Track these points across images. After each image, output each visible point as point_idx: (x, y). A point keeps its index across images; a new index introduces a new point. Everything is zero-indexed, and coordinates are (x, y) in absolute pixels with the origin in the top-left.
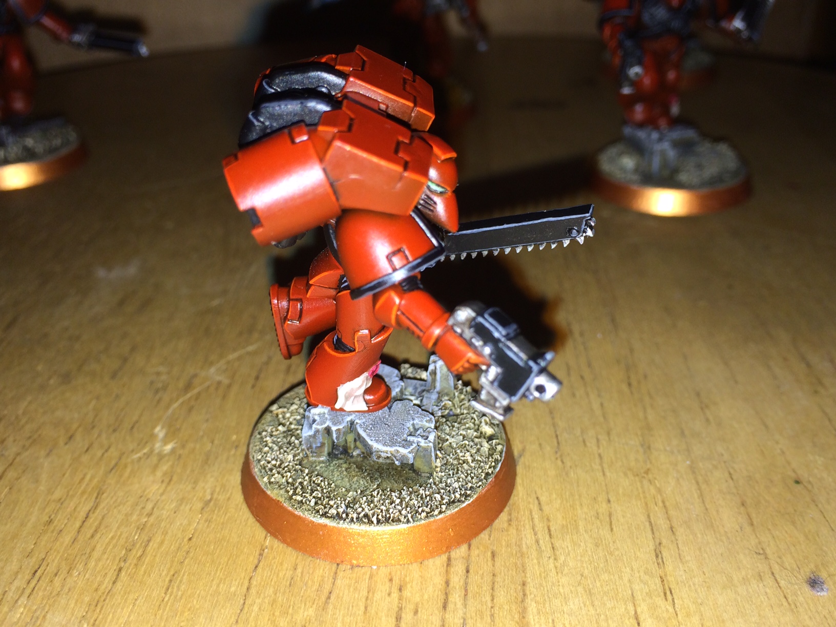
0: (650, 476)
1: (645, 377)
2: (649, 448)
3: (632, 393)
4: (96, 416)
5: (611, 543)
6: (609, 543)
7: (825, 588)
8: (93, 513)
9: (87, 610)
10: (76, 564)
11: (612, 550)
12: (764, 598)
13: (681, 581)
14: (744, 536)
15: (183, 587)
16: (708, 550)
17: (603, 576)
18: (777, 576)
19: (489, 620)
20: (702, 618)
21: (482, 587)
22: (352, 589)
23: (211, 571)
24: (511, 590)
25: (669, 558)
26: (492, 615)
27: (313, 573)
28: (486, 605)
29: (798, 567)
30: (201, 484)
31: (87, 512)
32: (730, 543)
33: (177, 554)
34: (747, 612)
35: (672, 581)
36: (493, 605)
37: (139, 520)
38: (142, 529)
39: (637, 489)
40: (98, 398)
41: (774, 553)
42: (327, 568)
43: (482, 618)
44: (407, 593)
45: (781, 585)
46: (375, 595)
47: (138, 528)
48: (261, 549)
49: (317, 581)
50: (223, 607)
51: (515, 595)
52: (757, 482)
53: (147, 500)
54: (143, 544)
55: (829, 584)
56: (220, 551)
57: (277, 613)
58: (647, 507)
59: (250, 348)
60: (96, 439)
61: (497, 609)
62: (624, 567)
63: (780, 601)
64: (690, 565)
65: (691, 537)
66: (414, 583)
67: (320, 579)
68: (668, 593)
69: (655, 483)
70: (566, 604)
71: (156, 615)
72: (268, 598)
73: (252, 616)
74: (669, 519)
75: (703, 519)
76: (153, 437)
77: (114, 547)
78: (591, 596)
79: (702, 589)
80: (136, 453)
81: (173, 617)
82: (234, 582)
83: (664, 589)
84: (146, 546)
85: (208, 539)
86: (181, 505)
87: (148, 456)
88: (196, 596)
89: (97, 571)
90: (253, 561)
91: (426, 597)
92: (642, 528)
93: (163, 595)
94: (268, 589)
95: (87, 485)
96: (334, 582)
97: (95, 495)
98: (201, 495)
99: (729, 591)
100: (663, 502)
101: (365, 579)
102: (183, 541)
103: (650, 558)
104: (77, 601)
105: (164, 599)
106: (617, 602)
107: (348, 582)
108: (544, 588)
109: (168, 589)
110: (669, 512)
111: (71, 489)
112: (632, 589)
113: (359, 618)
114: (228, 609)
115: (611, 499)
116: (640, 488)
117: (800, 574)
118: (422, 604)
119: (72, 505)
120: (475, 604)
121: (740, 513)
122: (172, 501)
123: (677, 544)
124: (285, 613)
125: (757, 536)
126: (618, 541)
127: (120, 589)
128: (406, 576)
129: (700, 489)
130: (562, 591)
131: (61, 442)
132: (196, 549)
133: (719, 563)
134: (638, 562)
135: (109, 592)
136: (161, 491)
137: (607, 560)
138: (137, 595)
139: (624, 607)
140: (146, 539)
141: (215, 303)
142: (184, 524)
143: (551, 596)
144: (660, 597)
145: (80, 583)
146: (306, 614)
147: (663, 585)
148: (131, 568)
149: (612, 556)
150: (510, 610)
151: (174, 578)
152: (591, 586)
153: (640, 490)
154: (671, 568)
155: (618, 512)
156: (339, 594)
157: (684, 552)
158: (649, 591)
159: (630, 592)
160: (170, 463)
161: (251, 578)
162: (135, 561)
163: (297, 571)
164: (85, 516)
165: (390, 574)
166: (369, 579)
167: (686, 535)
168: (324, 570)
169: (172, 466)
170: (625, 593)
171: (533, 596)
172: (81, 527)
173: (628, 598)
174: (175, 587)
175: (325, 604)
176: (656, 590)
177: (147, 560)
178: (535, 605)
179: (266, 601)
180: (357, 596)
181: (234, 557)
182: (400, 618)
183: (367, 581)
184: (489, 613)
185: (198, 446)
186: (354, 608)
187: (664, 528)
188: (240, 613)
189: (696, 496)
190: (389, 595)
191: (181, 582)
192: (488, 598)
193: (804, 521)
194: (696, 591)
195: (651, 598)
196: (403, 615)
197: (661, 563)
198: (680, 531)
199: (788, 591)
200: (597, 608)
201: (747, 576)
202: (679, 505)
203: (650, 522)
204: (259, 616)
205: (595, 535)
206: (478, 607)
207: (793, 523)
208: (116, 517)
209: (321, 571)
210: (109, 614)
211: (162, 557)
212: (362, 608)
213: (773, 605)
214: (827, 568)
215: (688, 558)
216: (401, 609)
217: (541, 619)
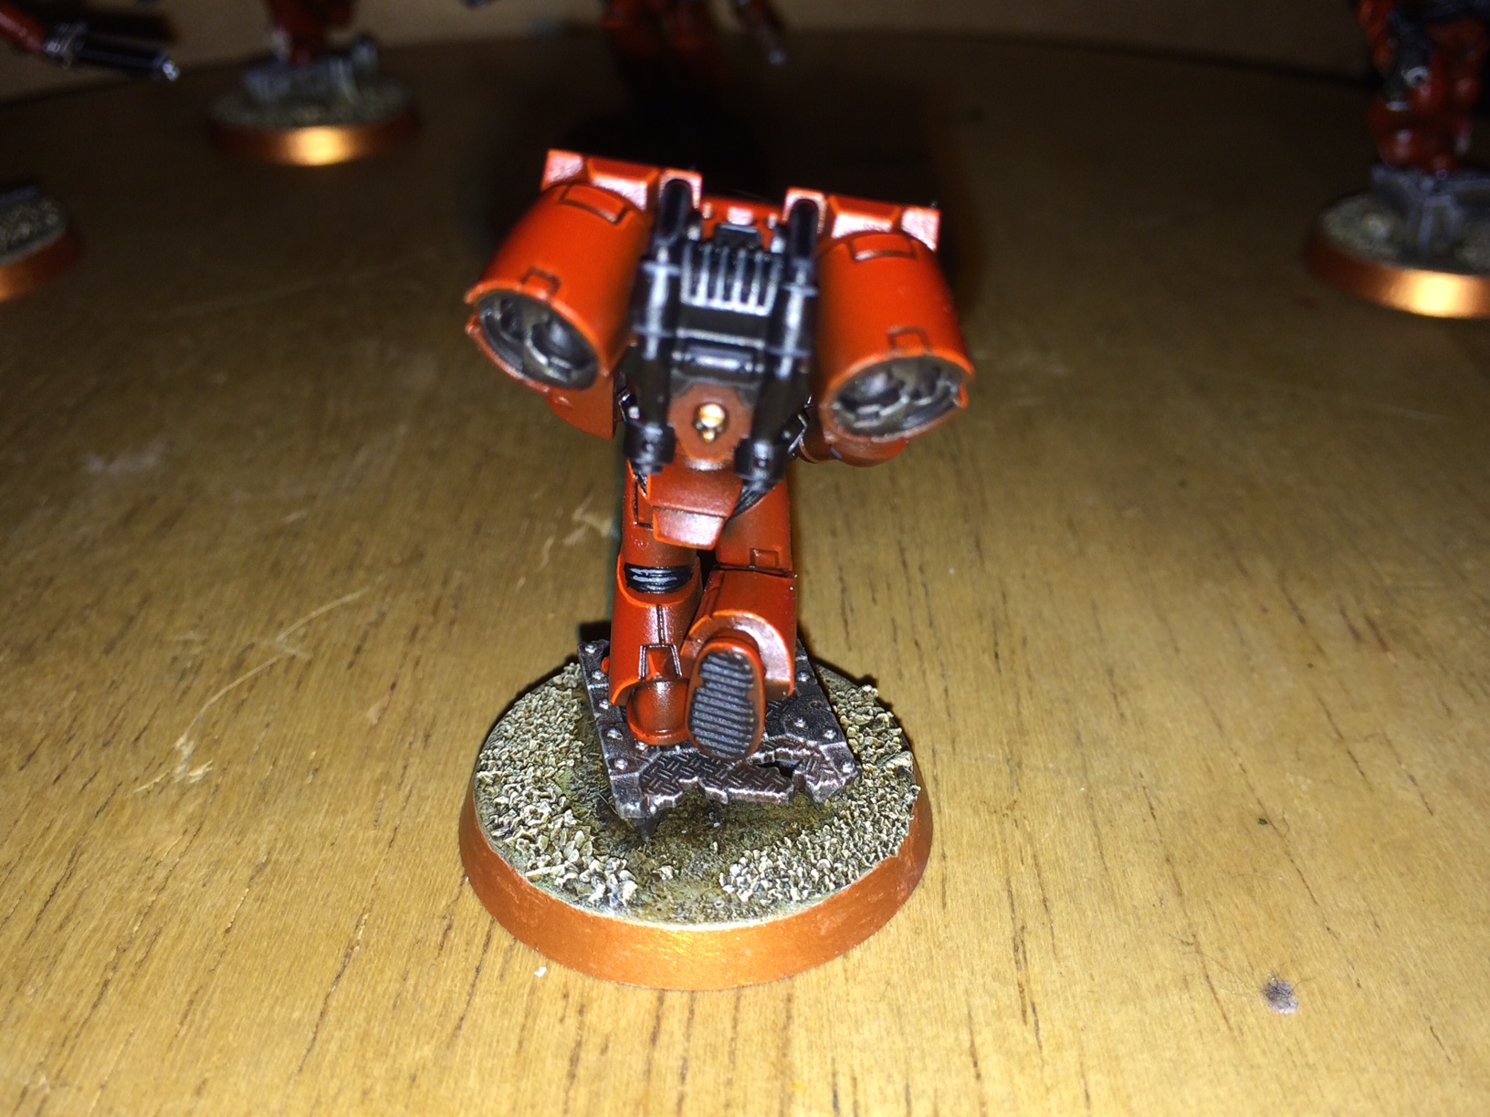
0: (1017, 813)
1: (1024, 642)
2: (1019, 765)
3: (999, 671)
4: (75, 720)
5: (942, 927)
6: (938, 929)
7: (1293, 1001)
8: (64, 887)
9: (46, 1052)
10: (32, 975)
11: (941, 939)
12: (1189, 1020)
13: (1052, 991)
14: (1164, 913)
15: (212, 1012)
16: (1103, 938)
17: (923, 984)
18: (1214, 982)
19: (726, 1061)
20: (1081, 1054)
21: (718, 1006)
22: (498, 1012)
23: (261, 985)
24: (766, 1009)
25: (1036, 951)
26: (732, 1053)
27: (434, 985)
28: (723, 1035)
29: (1252, 967)
30: (251, 836)
31: (53, 886)
32: (1140, 926)
33: (204, 956)
34: (1159, 1042)
35: (1038, 991)
36: (735, 1036)
37: (141, 898)
38: (146, 914)
39: (993, 835)
40: (79, 688)
41: (1211, 943)
42: (459, 978)
43: (714, 1058)
44: (591, 1017)
45: (1219, 996)
46: (538, 1021)
47: (140, 913)
48: (348, 947)
49: (441, 1000)
50: (278, 1044)
51: (773, 1017)
52: (1196, 823)
53: (157, 865)
54: (147, 940)
55: (1301, 995)
56: (279, 950)
57: (370, 1055)
58: (1007, 868)
59: (348, 598)
60: (73, 760)
61: (742, 1041)
62: (959, 969)
63: (1215, 1023)
64: (1070, 964)
65: (1076, 915)
66: (606, 999)
67: (446, 995)
68: (1029, 1011)
69: (1024, 824)
70: (857, 1031)
71: (163, 1060)
72: (356, 1029)
73: (326, 1061)
74: (1042, 886)
75: (1098, 884)
76: (172, 754)
77: (97, 945)
78: (900, 1017)
79: (1087, 1004)
80: (141, 785)
81: (192, 1062)
82: (298, 1003)
83: (1024, 1005)
84: (154, 942)
85: (258, 931)
86: (214, 872)
87: (162, 787)
88: (233, 1028)
89: (65, 987)
90: (334, 965)
91: (623, 1023)
92: (995, 901)
93: (178, 1026)
94: (356, 1013)
95: (55, 839)
96: (469, 1000)
97: (69, 856)
98: (250, 853)
99: (1132, 1007)
100: (1035, 857)
101: (523, 995)
102: (216, 934)
103: (1005, 953)
104: (30, 1037)
105: (178, 1032)
106: (943, 1027)
107: (492, 1000)
108: (822, 1006)
109: (185, 1016)
110: (1043, 874)
111: (27, 846)
112: (969, 1006)
113: (507, 1060)
114: (286, 1049)
115: (948, 854)
116: (997, 833)
117: (1253, 979)
118: (616, 1034)
119: (28, 875)
120: (705, 1034)
121: (1162, 875)
122: (200, 865)
123: (1052, 927)
124: (382, 1054)
125: (1186, 914)
126: (952, 925)
127: (103, 1017)
128: (593, 989)
129: (1098, 835)
130: (852, 1009)
131: (14, 767)
132: (237, 948)
133: (1118, 959)
134: (983, 960)
135: (84, 1023)
136: (182, 848)
137: (932, 958)
138: (133, 1026)
139: (953, 1035)
140: (153, 931)
141: (293, 517)
142: (218, 905)
143: (832, 1018)
144: (1015, 1017)
145: (37, 1007)
146: (418, 1055)
147: (1023, 998)
148: (124, 981)
149: (941, 949)
150: (763, 1043)
151: (198, 995)
152: (901, 1001)
153: (998, 838)
154: (1037, 969)
155: (958, 875)
156: (476, 1021)
157: (1061, 942)
158: (998, 1007)
159: (966, 1011)
160: (200, 800)
161: (328, 996)
162: (132, 969)
163: (408, 983)
164: (50, 893)
165: (565, 985)
166: (529, 995)
167: (1068, 914)
168: (453, 980)
169: (203, 806)
170: (957, 1013)
171: (802, 1019)
172: (42, 911)
173: (961, 1021)
174: (198, 1013)
175: (451, 1039)
176: (1010, 1006)
177: (153, 966)
178: (805, 1034)
179: (352, 1034)
180: (506, 1023)
181: (302, 959)
182: (578, 1060)
183: (525, 999)
184: (726, 1049)
185: (249, 771)
186: (501, 1043)
187: (1032, 901)
188: (306, 1056)
189: (1090, 845)
190: (562, 1020)
191: (209, 1002)
192: (728, 1024)
193: (1269, 887)
194: (1076, 1008)
195: (1000, 1019)
196: (583, 1055)
197: (1022, 961)
198: (1058, 906)
199: (1231, 1006)
200: (909, 1038)
201: (1163, 982)
202: (1061, 862)
203: (1010, 892)
204: (337, 1058)
205: (915, 916)
206: (709, 1040)
207: (1250, 891)
208: (102, 894)
209: (449, 982)
210: (84, 1060)
211: (178, 961)
212: (514, 1045)
213: (1203, 1030)
214: (1300, 969)
215: (1067, 952)
216: (579, 1044)
217: (812, 1057)
